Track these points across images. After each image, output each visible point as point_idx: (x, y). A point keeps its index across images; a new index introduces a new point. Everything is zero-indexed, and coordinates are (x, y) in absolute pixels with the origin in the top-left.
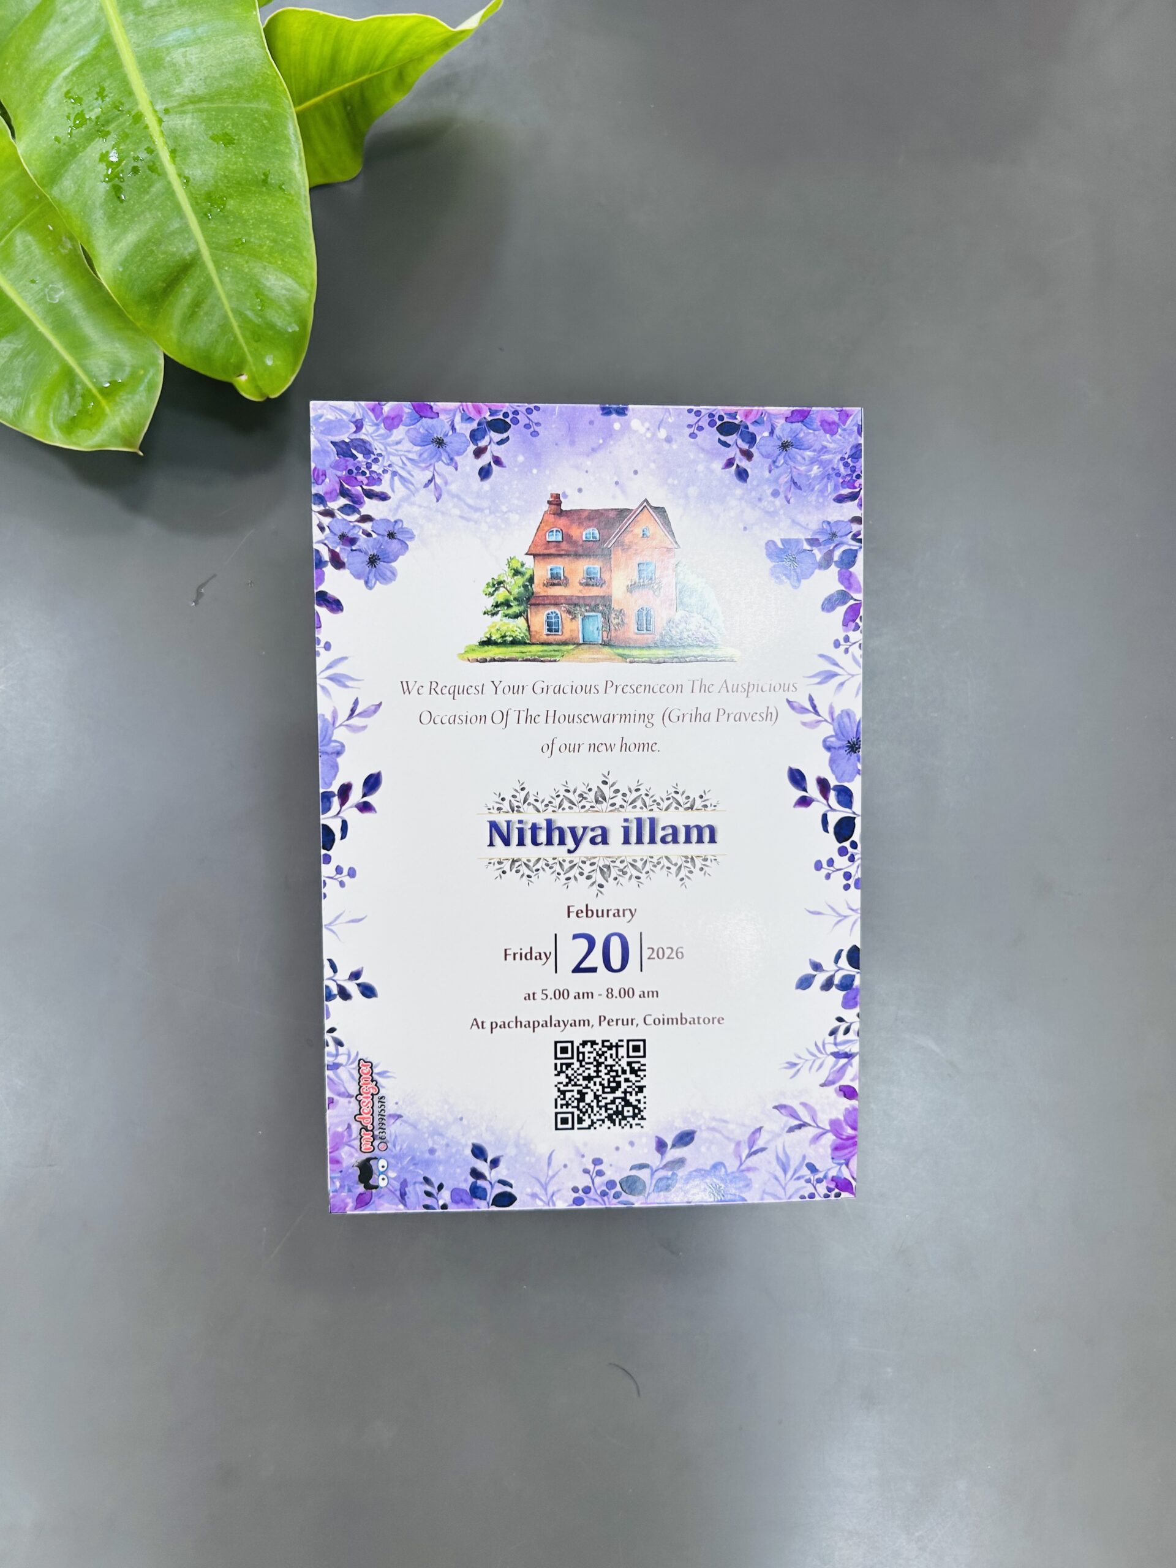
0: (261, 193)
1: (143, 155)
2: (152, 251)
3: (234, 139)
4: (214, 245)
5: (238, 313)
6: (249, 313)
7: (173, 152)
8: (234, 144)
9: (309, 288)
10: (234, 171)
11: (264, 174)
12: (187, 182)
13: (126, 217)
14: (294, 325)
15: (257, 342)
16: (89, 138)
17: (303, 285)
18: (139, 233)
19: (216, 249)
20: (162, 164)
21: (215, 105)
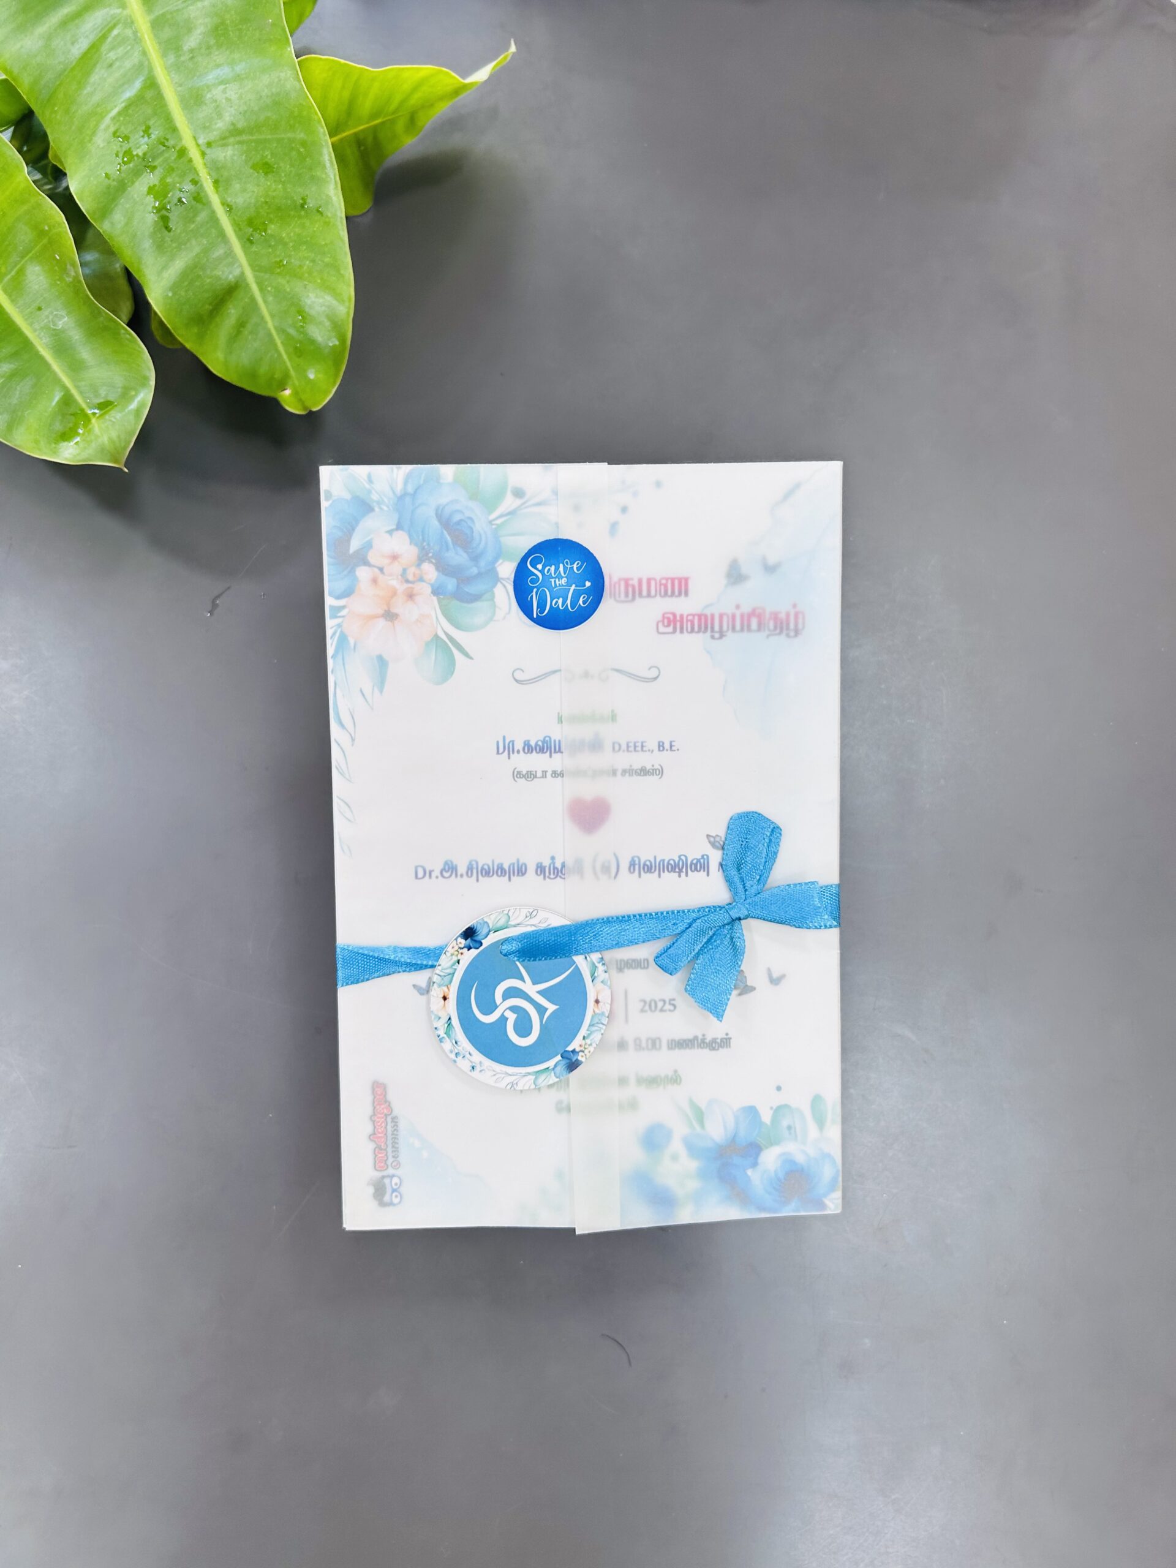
0: (300, 217)
1: (188, 187)
2: (199, 276)
3: (274, 168)
4: (257, 268)
5: (281, 331)
6: (292, 331)
7: (216, 183)
8: (273, 172)
9: (347, 304)
10: (274, 197)
11: (303, 199)
12: (229, 208)
13: (174, 245)
14: (334, 339)
15: (299, 357)
16: (137, 173)
17: (342, 301)
18: (186, 259)
19: (257, 271)
20: (207, 196)
21: (255, 137)
